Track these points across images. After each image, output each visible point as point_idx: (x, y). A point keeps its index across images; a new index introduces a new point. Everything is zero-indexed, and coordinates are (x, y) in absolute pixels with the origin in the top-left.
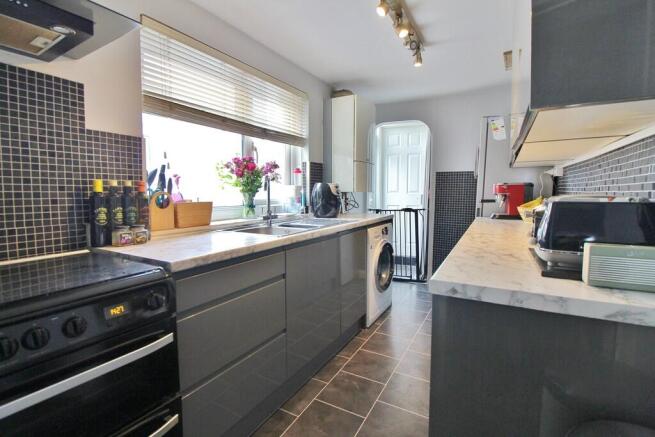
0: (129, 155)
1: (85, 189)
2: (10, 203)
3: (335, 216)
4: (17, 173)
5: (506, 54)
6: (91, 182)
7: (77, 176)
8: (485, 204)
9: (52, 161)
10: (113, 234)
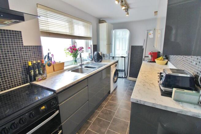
0: (38, 52)
1: (26, 64)
2: (4, 72)
3: (101, 62)
4: (5, 63)
5: (155, 12)
6: (27, 62)
7: (23, 61)
8: (145, 58)
9: (15, 58)
10: (36, 77)
